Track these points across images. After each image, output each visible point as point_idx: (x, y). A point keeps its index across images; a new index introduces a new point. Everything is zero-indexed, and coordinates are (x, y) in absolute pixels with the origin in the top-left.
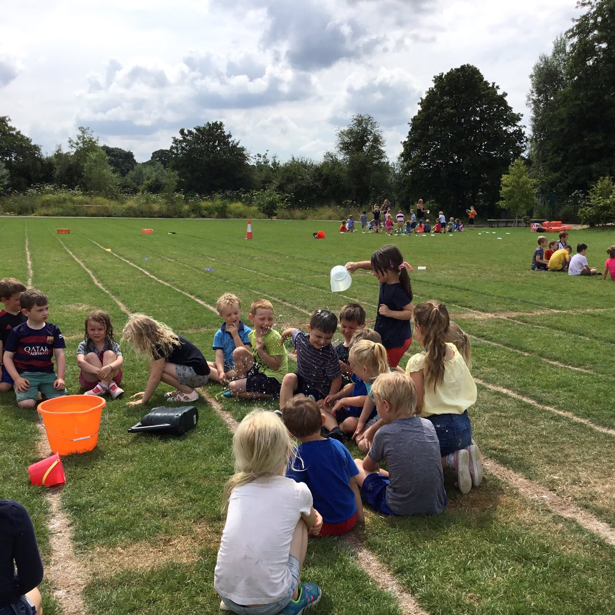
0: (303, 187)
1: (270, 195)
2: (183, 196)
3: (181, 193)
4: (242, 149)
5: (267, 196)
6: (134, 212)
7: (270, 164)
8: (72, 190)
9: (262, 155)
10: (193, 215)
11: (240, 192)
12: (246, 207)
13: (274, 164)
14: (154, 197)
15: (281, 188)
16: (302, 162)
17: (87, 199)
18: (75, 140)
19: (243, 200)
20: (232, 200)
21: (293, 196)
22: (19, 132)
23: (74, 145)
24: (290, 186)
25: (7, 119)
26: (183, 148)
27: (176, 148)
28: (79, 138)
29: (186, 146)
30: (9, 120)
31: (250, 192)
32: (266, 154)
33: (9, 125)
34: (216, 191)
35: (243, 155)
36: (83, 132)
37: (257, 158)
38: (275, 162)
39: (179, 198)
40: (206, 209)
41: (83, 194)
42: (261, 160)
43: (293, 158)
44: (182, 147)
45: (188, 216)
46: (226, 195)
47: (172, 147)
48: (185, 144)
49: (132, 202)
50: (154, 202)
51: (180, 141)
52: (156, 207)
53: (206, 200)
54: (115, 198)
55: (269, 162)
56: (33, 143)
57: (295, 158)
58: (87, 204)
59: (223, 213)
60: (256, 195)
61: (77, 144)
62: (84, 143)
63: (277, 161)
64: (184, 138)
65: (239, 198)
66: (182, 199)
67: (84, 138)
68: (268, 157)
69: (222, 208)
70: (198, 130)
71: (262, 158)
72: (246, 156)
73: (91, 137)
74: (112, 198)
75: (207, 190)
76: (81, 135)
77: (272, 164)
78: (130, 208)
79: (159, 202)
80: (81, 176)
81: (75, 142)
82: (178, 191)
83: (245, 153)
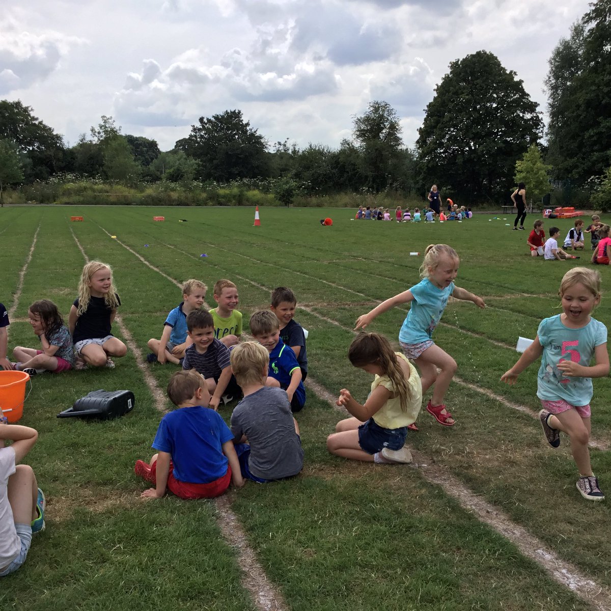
0: (320, 175)
1: (287, 183)
2: (201, 184)
3: (199, 181)
4: (260, 137)
5: (284, 184)
6: (153, 200)
7: (290, 152)
8: (93, 178)
9: (282, 143)
10: (211, 203)
11: (257, 180)
12: (263, 195)
13: (294, 152)
14: (173, 185)
15: (297, 176)
16: (319, 149)
17: (107, 187)
18: (97, 129)
19: (261, 188)
20: (249, 187)
21: (310, 184)
22: (42, 122)
23: (97, 134)
24: (307, 174)
25: (30, 109)
26: (202, 137)
27: (195, 136)
28: (101, 127)
29: (205, 134)
30: (32, 110)
31: (267, 180)
32: (286, 142)
33: (32, 115)
34: (235, 179)
35: (261, 144)
36: (105, 122)
37: (278, 146)
38: (295, 150)
39: (197, 186)
40: (224, 197)
41: (103, 183)
42: (282, 148)
43: (311, 146)
44: (201, 135)
45: (206, 204)
46: (244, 183)
47: (191, 136)
48: (204, 132)
49: (151, 190)
50: (173, 190)
51: (200, 130)
52: (174, 195)
53: (223, 188)
54: (134, 186)
55: (288, 150)
56: (54, 133)
57: (312, 145)
58: (107, 192)
59: (240, 201)
60: (273, 183)
61: (99, 133)
62: (106, 132)
63: (297, 149)
64: (203, 126)
65: (256, 186)
66: (200, 188)
67: (106, 127)
68: (288, 145)
69: (239, 196)
70: (216, 118)
71: (282, 146)
72: (264, 144)
73: (113, 126)
74: (131, 187)
75: (226, 177)
76: (103, 124)
77: (292, 152)
78: (149, 196)
79: (177, 191)
80: (102, 165)
81: (97, 131)
82: (196, 179)
83: (262, 141)
